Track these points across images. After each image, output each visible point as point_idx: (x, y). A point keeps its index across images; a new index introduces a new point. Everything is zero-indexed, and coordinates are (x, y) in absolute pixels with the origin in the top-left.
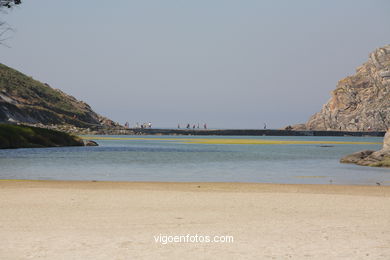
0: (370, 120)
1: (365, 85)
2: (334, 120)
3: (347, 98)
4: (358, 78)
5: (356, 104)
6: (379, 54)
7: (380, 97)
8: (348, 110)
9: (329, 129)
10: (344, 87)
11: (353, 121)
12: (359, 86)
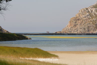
0: (81, 30)
1: (78, 20)
2: (70, 30)
3: (73, 24)
4: (77, 18)
5: (76, 25)
6: (82, 11)
7: (83, 23)
8: (74, 27)
9: (69, 33)
10: (72, 20)
11: (76, 30)
12: (77, 20)
